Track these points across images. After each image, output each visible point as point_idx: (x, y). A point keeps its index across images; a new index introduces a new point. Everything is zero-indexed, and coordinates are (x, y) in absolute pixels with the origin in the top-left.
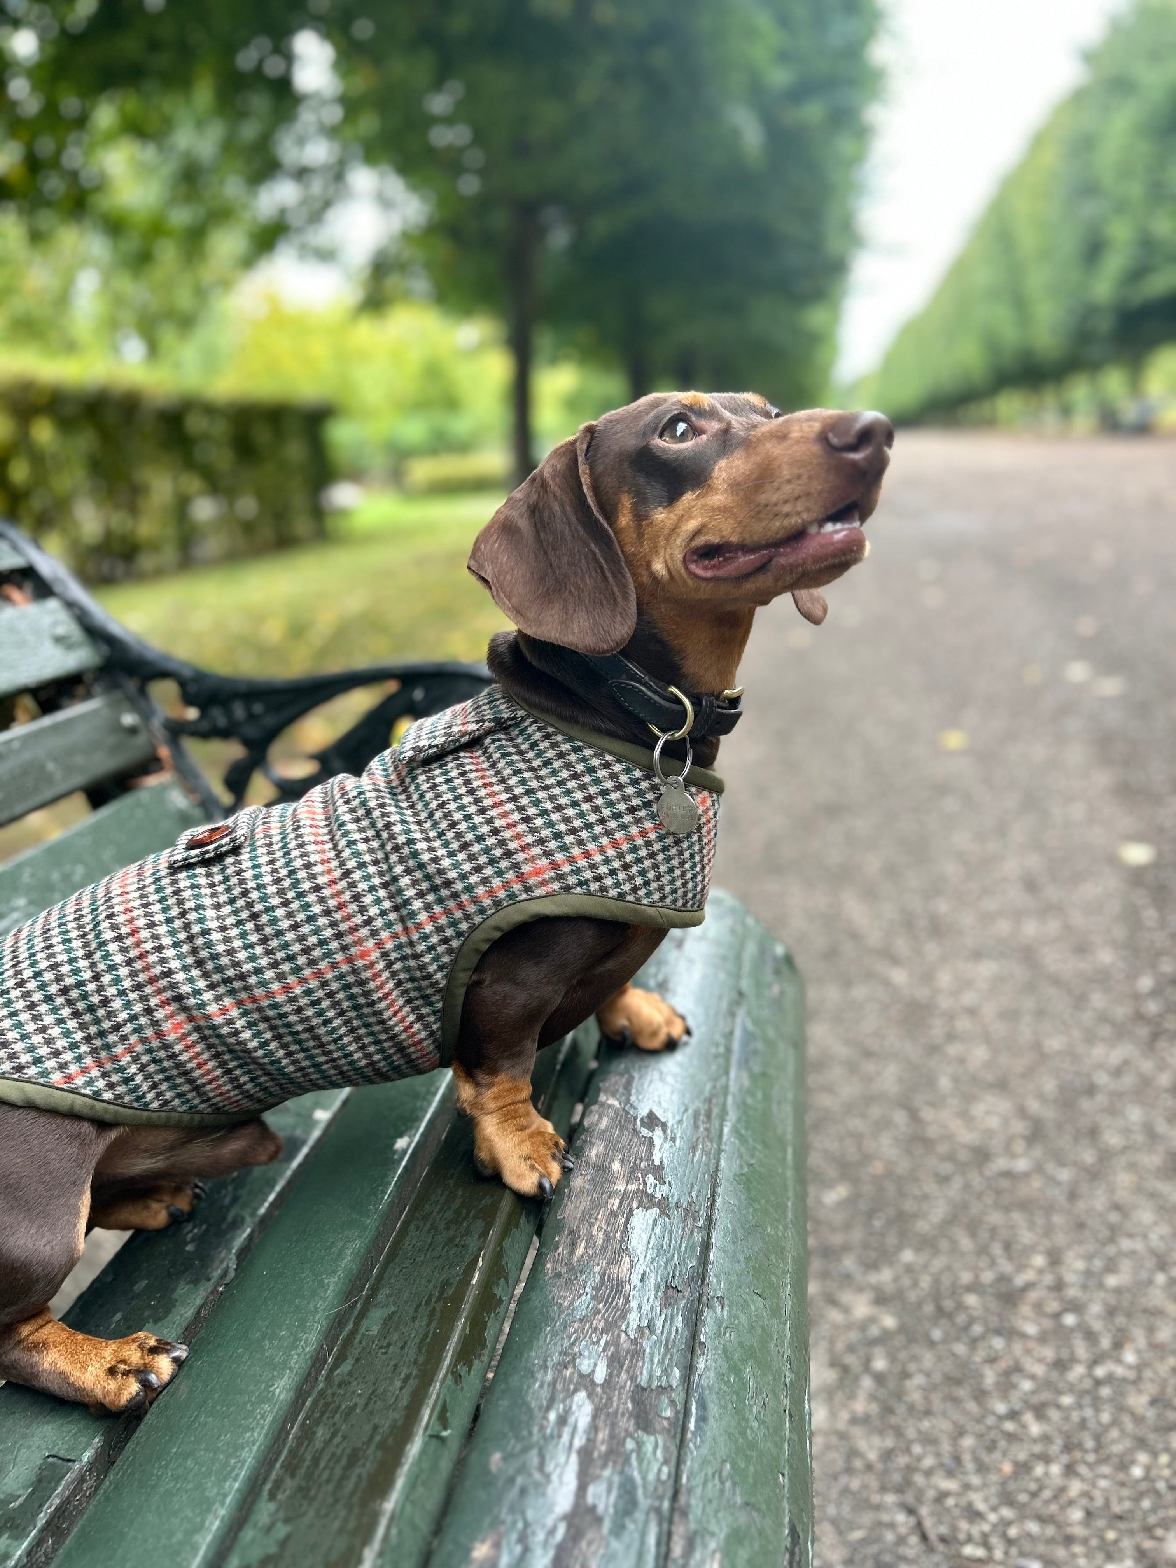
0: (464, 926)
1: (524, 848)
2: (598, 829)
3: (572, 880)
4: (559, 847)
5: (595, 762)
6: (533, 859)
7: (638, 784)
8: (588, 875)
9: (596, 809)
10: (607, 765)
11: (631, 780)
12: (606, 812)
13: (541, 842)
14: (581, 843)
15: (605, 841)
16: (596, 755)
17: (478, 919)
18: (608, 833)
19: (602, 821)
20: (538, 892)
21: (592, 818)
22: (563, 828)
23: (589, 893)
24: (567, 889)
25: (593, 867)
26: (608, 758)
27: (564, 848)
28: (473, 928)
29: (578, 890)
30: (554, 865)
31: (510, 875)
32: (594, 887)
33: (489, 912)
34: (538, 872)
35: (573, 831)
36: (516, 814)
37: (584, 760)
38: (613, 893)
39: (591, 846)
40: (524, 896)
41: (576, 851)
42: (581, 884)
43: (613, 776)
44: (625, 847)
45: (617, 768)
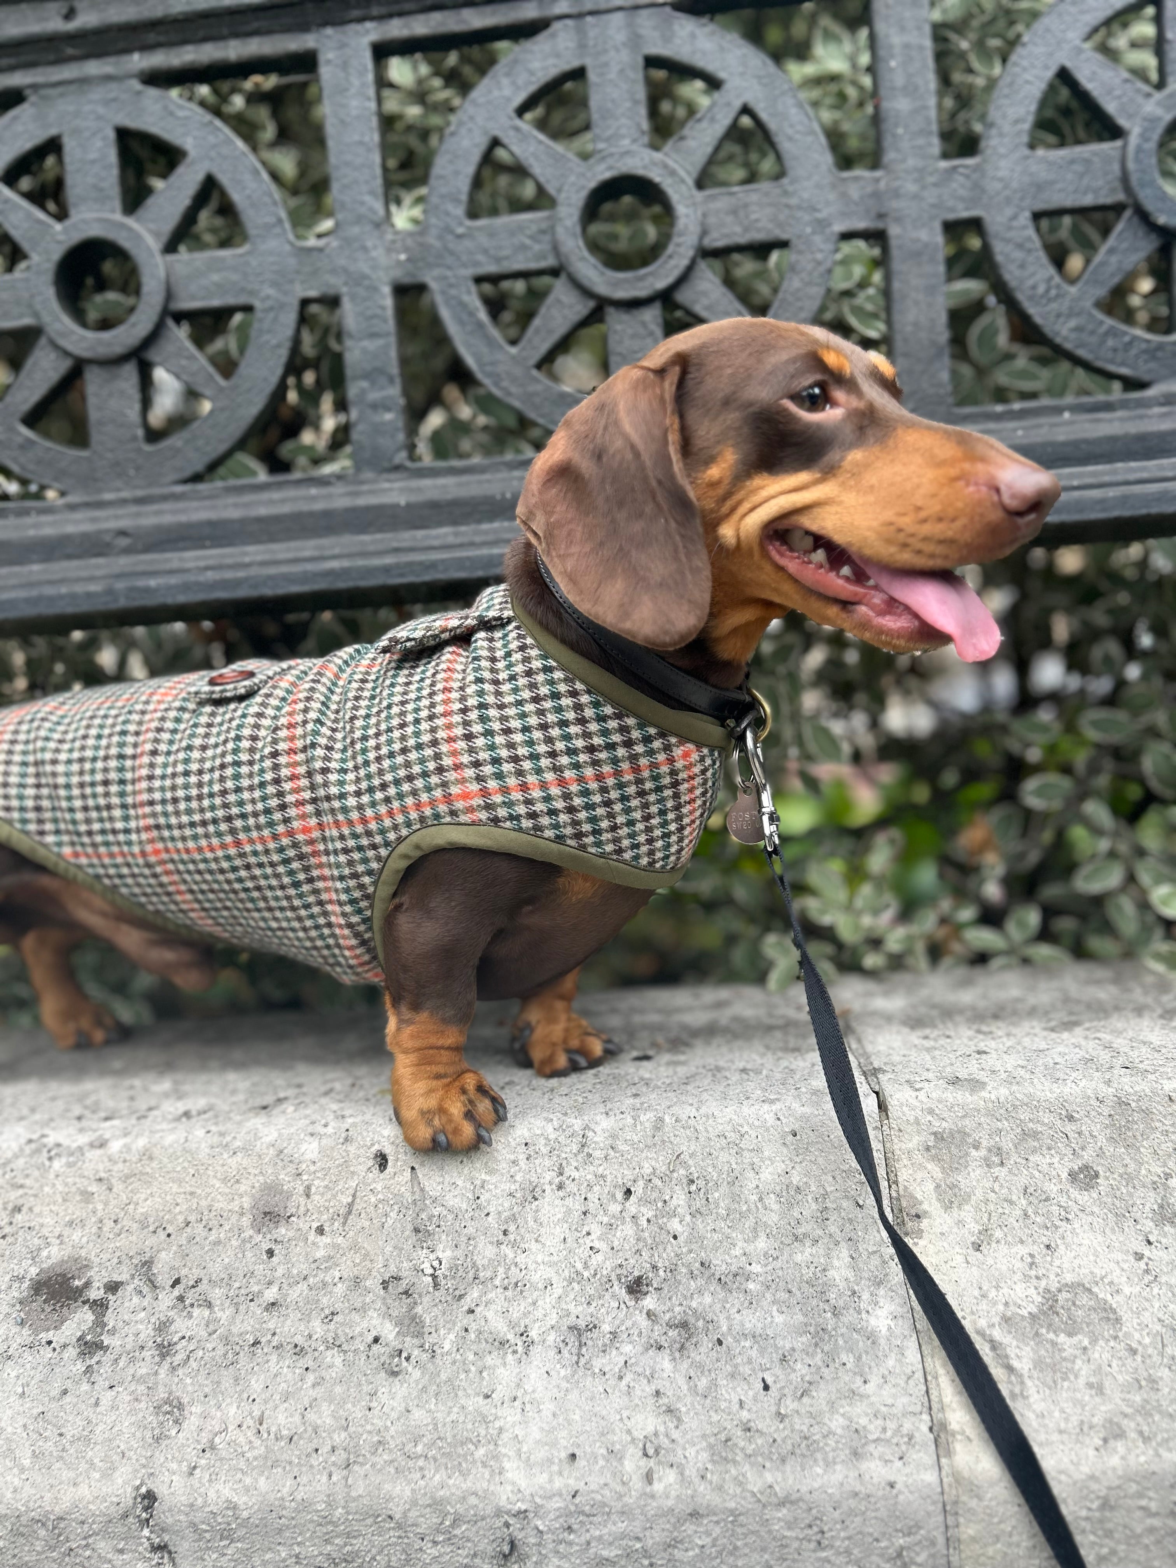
0: (392, 836)
1: (457, 767)
2: (545, 762)
3: (502, 812)
4: (494, 774)
5: (562, 688)
6: (463, 781)
7: (605, 721)
8: (522, 810)
9: (549, 740)
10: (574, 694)
11: (598, 715)
12: (560, 746)
13: (477, 764)
14: (520, 773)
15: (549, 776)
16: (566, 680)
17: (404, 832)
18: (556, 769)
19: (553, 754)
20: (463, 818)
21: (542, 749)
22: (504, 753)
23: (520, 830)
24: (496, 821)
25: (528, 802)
26: (579, 686)
27: (499, 776)
28: (400, 840)
29: (508, 824)
30: (485, 793)
31: (438, 793)
32: (526, 824)
33: (414, 827)
34: (466, 796)
35: (515, 759)
36: (460, 728)
37: (551, 682)
38: (549, 833)
39: (531, 779)
40: (448, 819)
41: (512, 781)
42: (511, 818)
43: (578, 707)
44: (574, 788)
45: (585, 699)
